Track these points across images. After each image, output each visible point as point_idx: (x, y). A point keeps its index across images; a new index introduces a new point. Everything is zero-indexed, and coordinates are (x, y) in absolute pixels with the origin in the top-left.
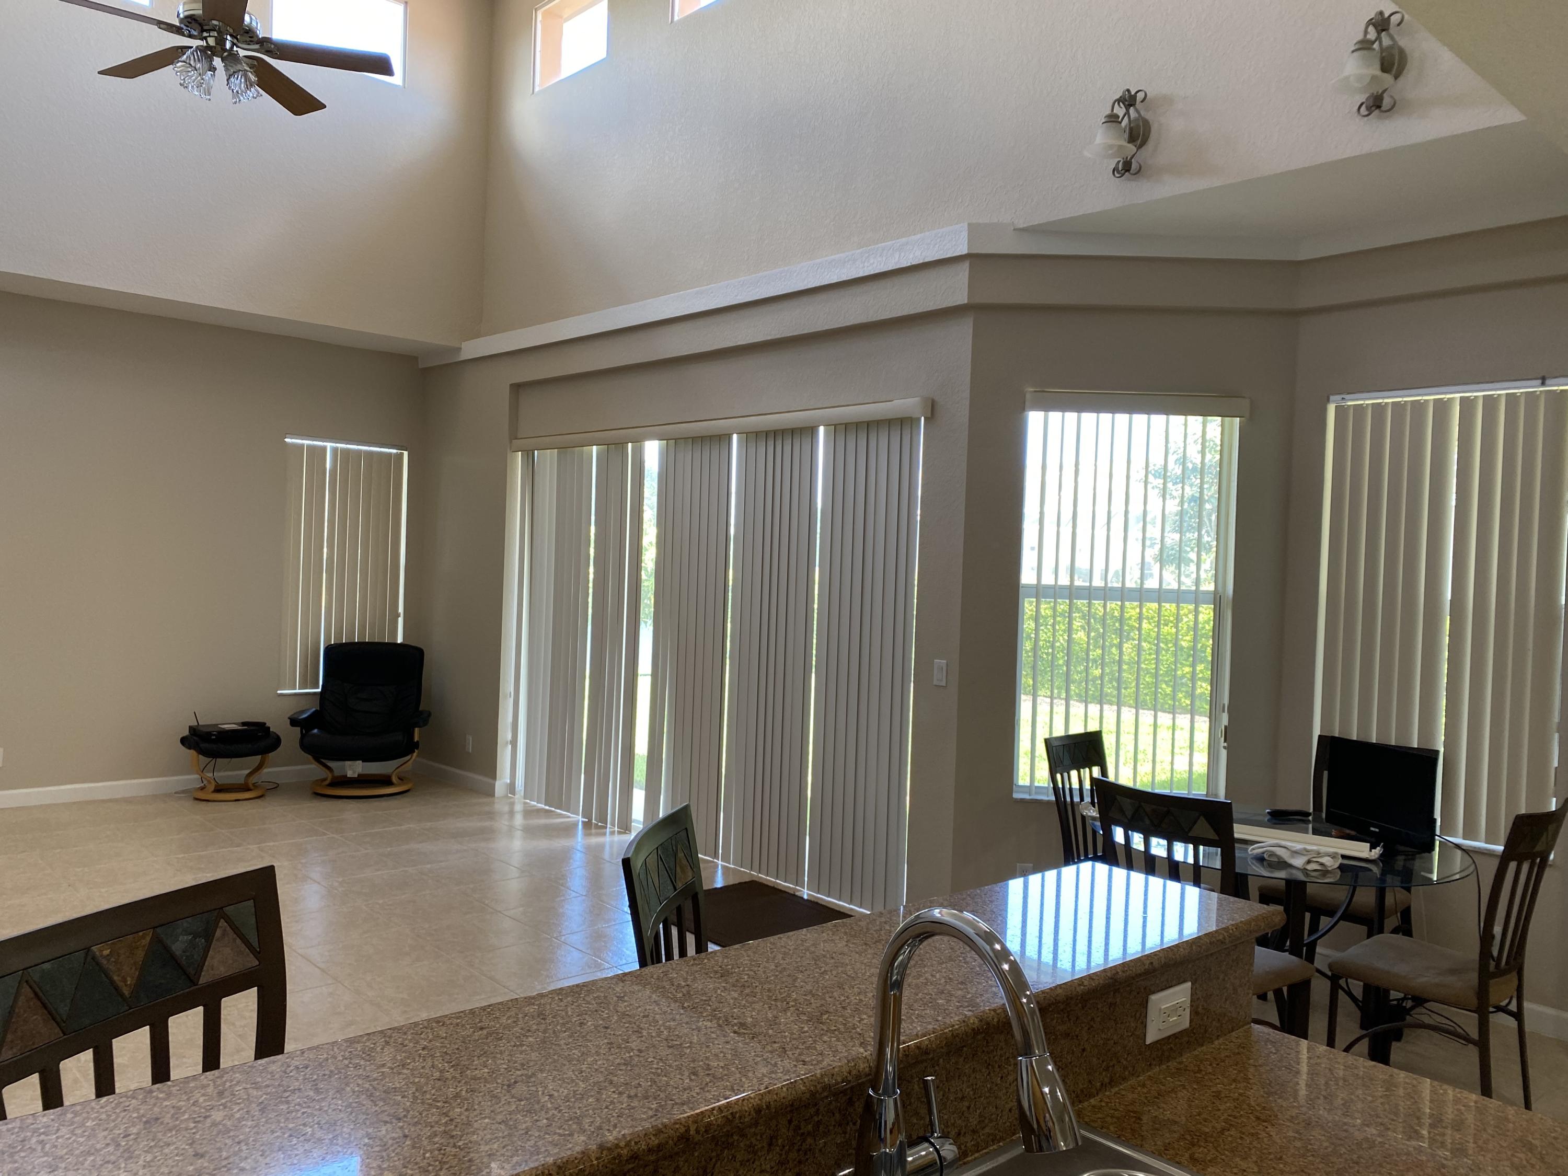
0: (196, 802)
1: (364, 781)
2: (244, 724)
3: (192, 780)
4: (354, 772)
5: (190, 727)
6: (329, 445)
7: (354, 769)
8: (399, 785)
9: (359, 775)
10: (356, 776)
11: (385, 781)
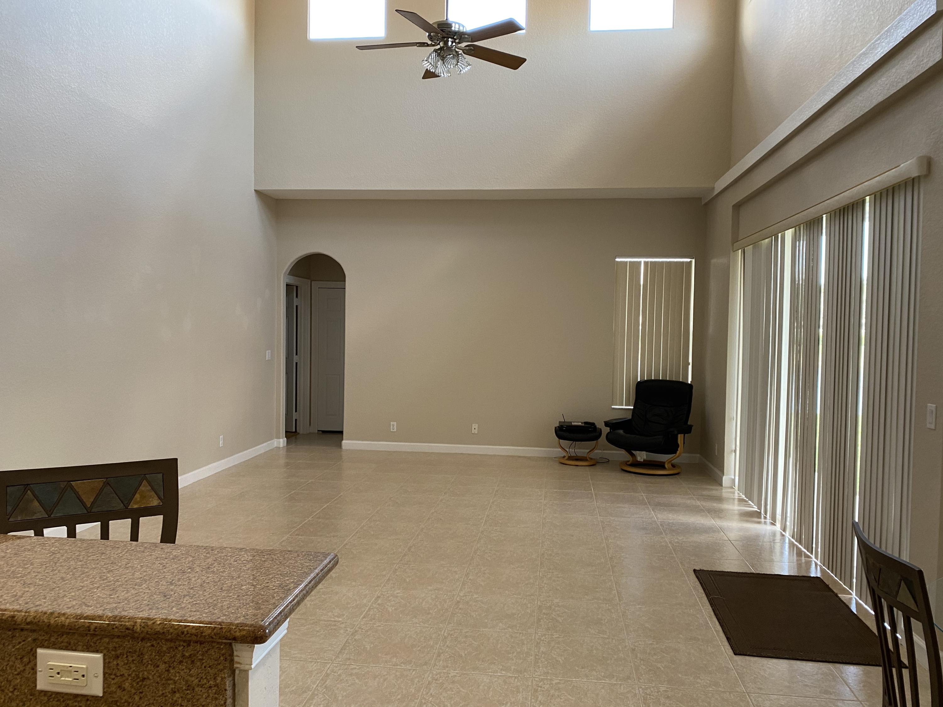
0: (561, 464)
1: (647, 464)
2: (585, 423)
3: (557, 452)
4: (641, 458)
5: (560, 422)
6: (643, 260)
7: (641, 456)
8: (669, 469)
9: (644, 461)
10: (642, 460)
11: (661, 466)
